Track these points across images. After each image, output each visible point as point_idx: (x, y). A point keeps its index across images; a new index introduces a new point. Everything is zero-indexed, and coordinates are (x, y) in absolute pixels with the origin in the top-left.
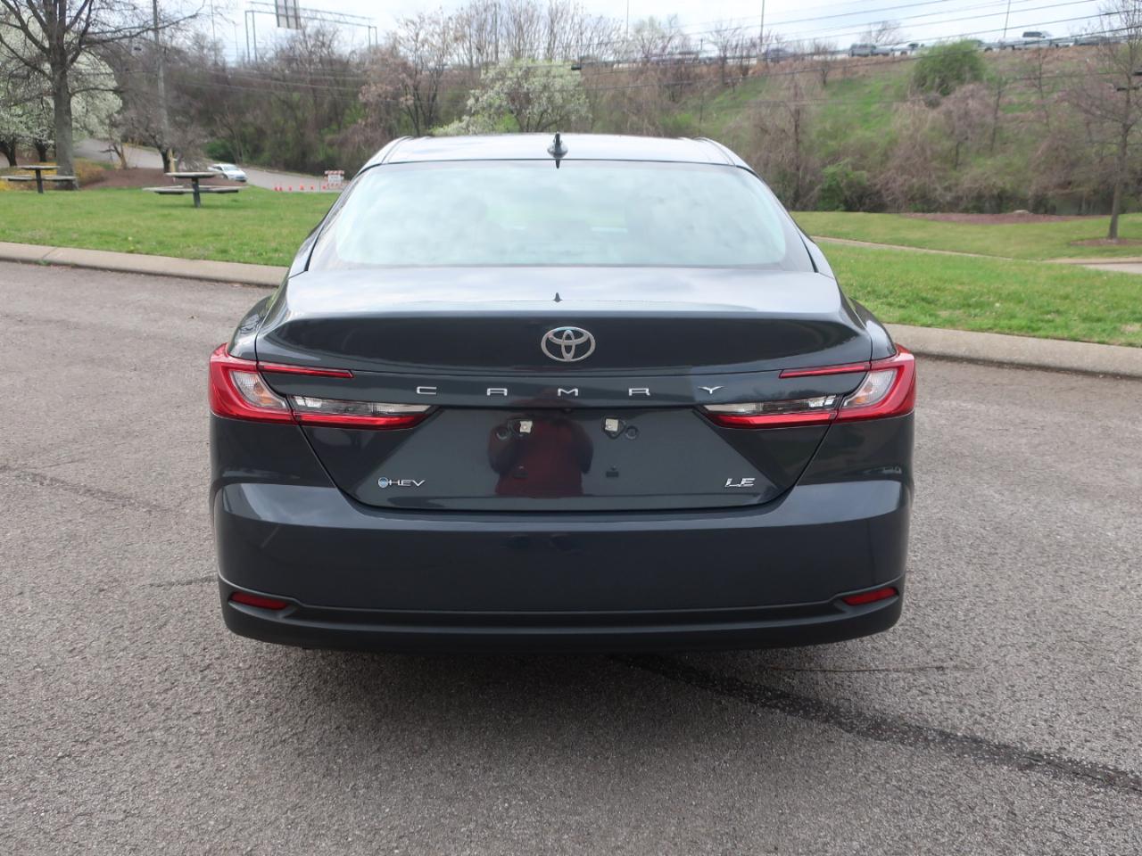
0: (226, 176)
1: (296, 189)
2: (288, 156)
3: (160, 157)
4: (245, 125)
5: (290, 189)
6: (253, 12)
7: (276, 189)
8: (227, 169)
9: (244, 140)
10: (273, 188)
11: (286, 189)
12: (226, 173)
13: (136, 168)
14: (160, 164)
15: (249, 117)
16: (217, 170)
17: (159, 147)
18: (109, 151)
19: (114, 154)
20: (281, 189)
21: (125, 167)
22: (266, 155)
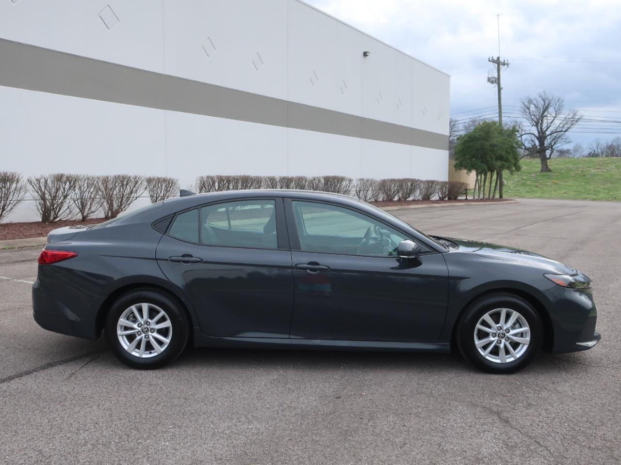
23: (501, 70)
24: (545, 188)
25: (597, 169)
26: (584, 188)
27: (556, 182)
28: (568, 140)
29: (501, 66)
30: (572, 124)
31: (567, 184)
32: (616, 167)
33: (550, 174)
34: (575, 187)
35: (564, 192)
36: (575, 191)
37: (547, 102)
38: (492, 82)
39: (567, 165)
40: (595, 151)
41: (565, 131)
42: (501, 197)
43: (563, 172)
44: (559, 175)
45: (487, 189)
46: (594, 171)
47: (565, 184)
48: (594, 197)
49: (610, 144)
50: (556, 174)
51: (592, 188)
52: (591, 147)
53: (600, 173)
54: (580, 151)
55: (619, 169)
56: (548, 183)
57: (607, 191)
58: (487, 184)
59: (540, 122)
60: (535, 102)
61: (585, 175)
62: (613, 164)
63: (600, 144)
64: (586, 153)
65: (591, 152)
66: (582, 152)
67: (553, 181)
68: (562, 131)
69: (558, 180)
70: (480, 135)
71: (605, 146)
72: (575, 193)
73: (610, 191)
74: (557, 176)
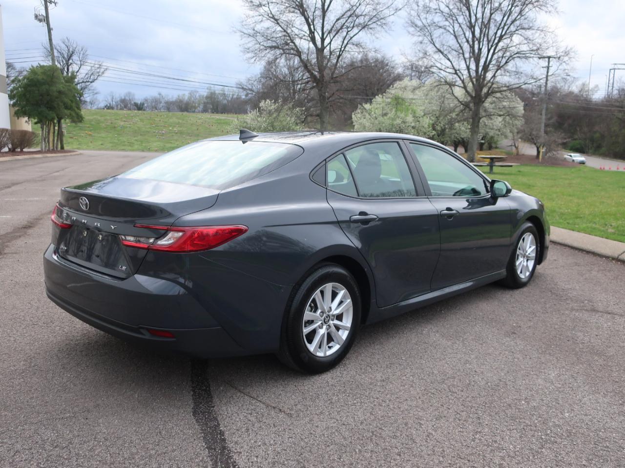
0: (573, 160)
1: (614, 169)
2: (617, 150)
3: (535, 149)
4: (595, 132)
5: (610, 169)
6: (614, 69)
7: (601, 168)
8: (575, 157)
9: (592, 140)
10: (599, 168)
11: (607, 168)
12: (574, 158)
13: (523, 155)
14: (534, 153)
15: (597, 128)
16: (569, 157)
17: (535, 144)
18: (511, 146)
19: (514, 148)
20: (604, 168)
21: (518, 154)
22: (603, 149)
23: (49, 8)
24: (80, 140)
25: (125, 121)
26: (119, 140)
27: (90, 133)
28: (95, 92)
29: (48, 4)
30: (99, 76)
31: (100, 135)
32: (140, 120)
33: (81, 125)
34: (109, 139)
35: (100, 143)
36: (111, 143)
37: (71, 50)
38: (40, 21)
39: (95, 117)
40: (110, 104)
41: (91, 82)
42: (62, 148)
43: (93, 123)
44: (90, 126)
45: (51, 139)
46: (122, 123)
47: (99, 135)
48: (130, 148)
49: (123, 98)
50: (88, 126)
51: (125, 140)
52: (107, 99)
53: (128, 126)
54: (97, 103)
55: (143, 122)
56: (82, 134)
57: (139, 143)
58: (51, 134)
59: (66, 70)
60: (58, 48)
61: (115, 127)
62: (137, 117)
63: (114, 98)
64: (102, 105)
65: (107, 105)
66: (99, 104)
67: (86, 132)
68: (88, 82)
69: (90, 131)
70: (43, 79)
71: (119, 99)
72: (111, 145)
73: (142, 142)
74: (89, 127)
